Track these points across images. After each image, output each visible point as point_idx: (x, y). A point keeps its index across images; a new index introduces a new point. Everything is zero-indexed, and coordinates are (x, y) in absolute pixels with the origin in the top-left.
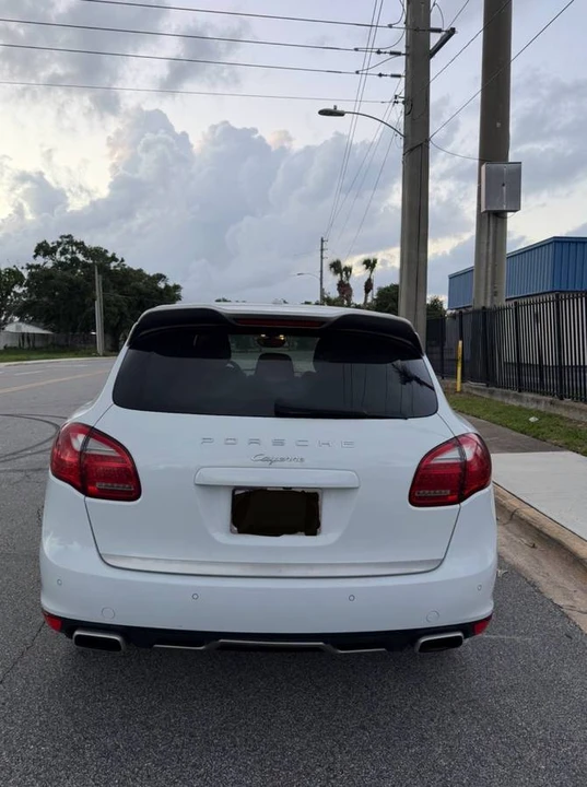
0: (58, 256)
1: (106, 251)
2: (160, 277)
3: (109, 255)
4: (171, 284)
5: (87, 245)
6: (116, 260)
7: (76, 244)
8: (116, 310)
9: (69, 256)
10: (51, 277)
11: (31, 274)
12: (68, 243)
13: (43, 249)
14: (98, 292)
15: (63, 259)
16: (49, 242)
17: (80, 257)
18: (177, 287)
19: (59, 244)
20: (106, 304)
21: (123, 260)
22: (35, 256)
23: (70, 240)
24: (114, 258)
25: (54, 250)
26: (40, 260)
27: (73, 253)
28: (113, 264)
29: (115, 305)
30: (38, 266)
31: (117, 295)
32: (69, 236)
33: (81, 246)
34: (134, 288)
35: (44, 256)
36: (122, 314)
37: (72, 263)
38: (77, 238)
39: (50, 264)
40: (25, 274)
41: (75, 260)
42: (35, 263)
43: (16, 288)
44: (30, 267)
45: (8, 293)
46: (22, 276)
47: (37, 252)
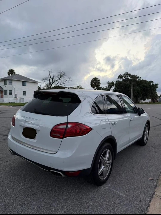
0: (124, 78)
1: (136, 76)
2: (152, 82)
3: (137, 77)
4: (154, 84)
5: (131, 74)
6: (139, 78)
7: (129, 74)
8: (137, 91)
9: (126, 78)
10: (121, 83)
11: (116, 83)
12: (126, 74)
13: (120, 77)
14: (132, 87)
15: (125, 79)
16: (122, 75)
17: (130, 78)
18: (157, 84)
19: (124, 75)
20: (134, 90)
21: (141, 78)
22: (118, 79)
23: (127, 74)
24: (138, 77)
25: (123, 76)
26: (119, 79)
27: (128, 77)
28: (138, 79)
29: (137, 90)
30: (118, 81)
31: (138, 87)
32: (127, 73)
33: (130, 75)
34: (143, 85)
35: (120, 78)
36: (138, 93)
37: (127, 80)
38: (129, 73)
39: (121, 80)
40: (115, 83)
41: (128, 79)
42: (118, 80)
43: (112, 87)
44: (117, 81)
45: (111, 88)
46: (114, 84)
47: (119, 77)
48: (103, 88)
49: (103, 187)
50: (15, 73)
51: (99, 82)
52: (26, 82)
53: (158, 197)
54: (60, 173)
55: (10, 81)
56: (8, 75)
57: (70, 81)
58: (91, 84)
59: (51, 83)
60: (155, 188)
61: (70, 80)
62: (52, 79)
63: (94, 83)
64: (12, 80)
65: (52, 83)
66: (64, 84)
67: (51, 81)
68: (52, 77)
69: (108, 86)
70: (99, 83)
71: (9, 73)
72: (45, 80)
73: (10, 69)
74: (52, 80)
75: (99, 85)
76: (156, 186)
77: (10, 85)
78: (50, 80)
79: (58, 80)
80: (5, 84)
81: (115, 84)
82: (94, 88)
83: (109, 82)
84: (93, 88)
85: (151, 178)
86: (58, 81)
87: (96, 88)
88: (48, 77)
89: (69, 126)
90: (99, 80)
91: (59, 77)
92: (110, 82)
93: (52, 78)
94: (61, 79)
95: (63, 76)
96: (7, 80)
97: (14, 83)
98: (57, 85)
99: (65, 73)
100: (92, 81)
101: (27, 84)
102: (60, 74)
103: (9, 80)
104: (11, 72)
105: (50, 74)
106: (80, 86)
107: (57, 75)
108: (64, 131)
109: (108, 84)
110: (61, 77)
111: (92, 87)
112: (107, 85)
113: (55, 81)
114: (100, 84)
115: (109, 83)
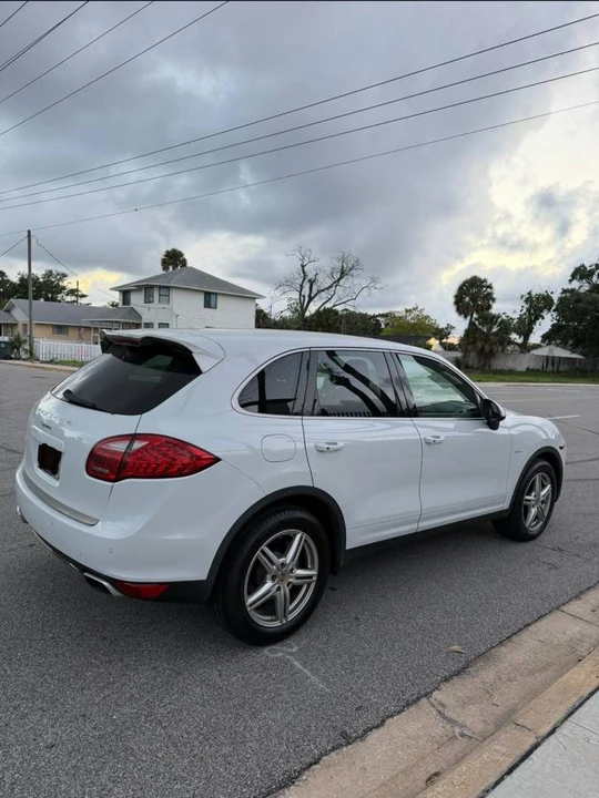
0: (595, 279)
10: (578, 301)
11: (560, 299)
13: (581, 273)
16: (587, 265)
22: (570, 281)
25: (592, 273)
26: (575, 284)
30: (573, 290)
35: (581, 278)
39: (586, 287)
40: (555, 298)
42: (570, 287)
43: (544, 314)
44: (564, 291)
45: (537, 319)
46: (552, 300)
47: (574, 276)
48: (504, 317)
49: (269, 651)
50: (184, 263)
51: (490, 294)
52: (216, 294)
53: (433, 705)
54: (105, 584)
55: (164, 292)
56: (164, 269)
57: (374, 291)
58: (456, 303)
59: (307, 299)
60: (446, 680)
61: (378, 285)
62: (312, 283)
63: (467, 299)
64: (168, 288)
65: (311, 299)
66: (351, 303)
67: (306, 291)
68: (311, 276)
69: (528, 310)
70: (489, 297)
71: (165, 264)
72: (287, 289)
73: (170, 249)
74: (311, 288)
75: (489, 307)
76: (458, 673)
77: (164, 306)
78: (302, 286)
79: (331, 287)
80: (148, 300)
81: (556, 301)
82: (469, 318)
83: (529, 293)
84: (466, 317)
85: (456, 648)
86: (331, 291)
87: (475, 316)
88: (297, 276)
89: (137, 445)
90: (490, 287)
91: (337, 276)
92: (533, 294)
93: (310, 281)
94: (341, 282)
95: (353, 271)
96: (152, 287)
97: (177, 298)
98: (328, 305)
99: (357, 261)
100: (461, 288)
101: (221, 302)
102: (339, 265)
103: (160, 287)
104: (174, 259)
105: (303, 266)
106: (415, 309)
107: (328, 270)
108: (120, 458)
109: (526, 301)
110: (343, 274)
111: (460, 314)
112: (524, 304)
113: (319, 292)
114: (494, 300)
115: (529, 299)
